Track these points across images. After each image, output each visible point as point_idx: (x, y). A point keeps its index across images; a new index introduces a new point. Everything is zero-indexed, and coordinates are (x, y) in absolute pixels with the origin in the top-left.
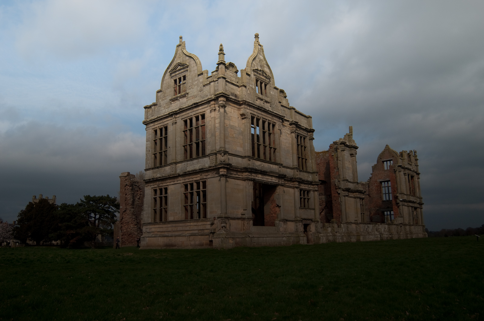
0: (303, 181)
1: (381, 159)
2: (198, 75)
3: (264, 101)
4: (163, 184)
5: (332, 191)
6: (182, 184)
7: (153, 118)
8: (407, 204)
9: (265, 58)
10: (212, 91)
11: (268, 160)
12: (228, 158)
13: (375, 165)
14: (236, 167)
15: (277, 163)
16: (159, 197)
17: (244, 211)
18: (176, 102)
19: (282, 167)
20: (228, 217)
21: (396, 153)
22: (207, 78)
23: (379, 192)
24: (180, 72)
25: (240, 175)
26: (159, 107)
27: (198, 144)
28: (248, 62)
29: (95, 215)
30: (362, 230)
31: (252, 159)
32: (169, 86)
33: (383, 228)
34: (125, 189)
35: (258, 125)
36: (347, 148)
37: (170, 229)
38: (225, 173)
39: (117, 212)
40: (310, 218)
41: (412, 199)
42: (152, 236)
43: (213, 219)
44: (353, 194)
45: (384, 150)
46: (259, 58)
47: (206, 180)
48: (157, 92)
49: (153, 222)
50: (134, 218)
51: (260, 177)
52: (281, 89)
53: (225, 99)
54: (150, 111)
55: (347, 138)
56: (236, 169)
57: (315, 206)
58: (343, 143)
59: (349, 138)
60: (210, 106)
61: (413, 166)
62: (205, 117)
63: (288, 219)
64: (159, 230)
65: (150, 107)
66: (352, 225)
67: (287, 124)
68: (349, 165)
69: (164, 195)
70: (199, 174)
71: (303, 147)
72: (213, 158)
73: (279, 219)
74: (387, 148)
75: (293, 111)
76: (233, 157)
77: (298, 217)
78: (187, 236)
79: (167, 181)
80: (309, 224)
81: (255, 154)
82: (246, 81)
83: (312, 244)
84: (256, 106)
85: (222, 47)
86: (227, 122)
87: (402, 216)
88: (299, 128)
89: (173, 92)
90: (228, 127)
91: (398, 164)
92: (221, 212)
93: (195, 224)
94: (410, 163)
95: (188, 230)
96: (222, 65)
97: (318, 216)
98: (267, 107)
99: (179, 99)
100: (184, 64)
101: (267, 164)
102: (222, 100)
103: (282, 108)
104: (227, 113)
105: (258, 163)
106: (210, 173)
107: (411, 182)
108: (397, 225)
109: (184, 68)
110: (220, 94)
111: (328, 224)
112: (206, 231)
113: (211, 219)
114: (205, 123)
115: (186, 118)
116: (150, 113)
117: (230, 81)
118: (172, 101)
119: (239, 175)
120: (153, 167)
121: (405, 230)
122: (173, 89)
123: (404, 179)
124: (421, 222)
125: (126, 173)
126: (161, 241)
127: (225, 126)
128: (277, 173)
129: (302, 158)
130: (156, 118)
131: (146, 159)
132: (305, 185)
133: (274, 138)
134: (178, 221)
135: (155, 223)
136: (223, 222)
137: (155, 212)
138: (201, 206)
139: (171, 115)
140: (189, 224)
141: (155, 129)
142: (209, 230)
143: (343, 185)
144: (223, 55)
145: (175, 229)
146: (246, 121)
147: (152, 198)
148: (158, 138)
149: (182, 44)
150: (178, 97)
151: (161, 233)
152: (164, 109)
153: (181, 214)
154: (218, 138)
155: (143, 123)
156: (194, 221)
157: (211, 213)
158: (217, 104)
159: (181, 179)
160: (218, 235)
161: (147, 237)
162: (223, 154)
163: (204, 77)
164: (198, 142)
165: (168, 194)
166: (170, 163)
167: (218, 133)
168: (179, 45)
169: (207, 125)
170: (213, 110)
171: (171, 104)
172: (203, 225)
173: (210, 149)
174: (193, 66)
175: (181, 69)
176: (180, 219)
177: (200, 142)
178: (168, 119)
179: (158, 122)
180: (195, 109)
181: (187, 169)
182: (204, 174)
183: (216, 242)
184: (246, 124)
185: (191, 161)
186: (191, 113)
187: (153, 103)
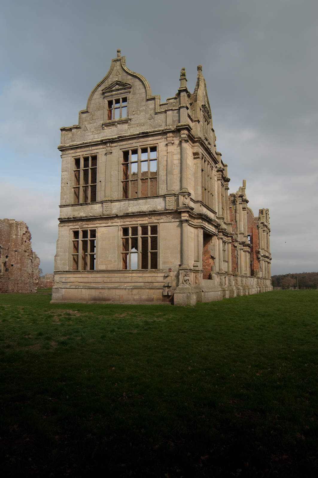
2: (148, 99)
3: (208, 141)
4: (89, 226)
6: (120, 227)
7: (75, 143)
8: (265, 259)
10: (169, 121)
16: (82, 241)
17: (196, 262)
18: (111, 127)
20: (191, 269)
22: (160, 105)
24: (118, 92)
25: (193, 222)
26: (83, 131)
31: (203, 205)
32: (100, 107)
37: (100, 280)
38: (187, 219)
41: (267, 254)
42: (72, 287)
43: (167, 271)
44: (245, 248)
47: (158, 225)
48: (81, 113)
49: (73, 271)
51: (207, 225)
53: (188, 133)
54: (70, 134)
56: (193, 214)
57: (228, 258)
60: (165, 138)
61: (268, 224)
62: (157, 150)
63: (219, 272)
64: (81, 280)
65: (70, 129)
66: (244, 278)
69: (89, 238)
70: (146, 217)
72: (171, 199)
73: (213, 272)
77: (223, 271)
78: (128, 289)
79: (95, 222)
82: (199, 116)
85: (184, 72)
87: (262, 270)
89: (107, 116)
91: (261, 221)
92: (181, 263)
93: (140, 275)
94: (267, 221)
95: (129, 282)
96: (184, 92)
99: (116, 125)
100: (125, 83)
101: (209, 211)
105: (205, 210)
106: (163, 217)
108: (260, 279)
109: (125, 89)
110: (185, 125)
112: (156, 284)
113: (164, 271)
115: (126, 149)
116: (69, 137)
118: (105, 126)
120: (73, 204)
122: (106, 112)
126: (86, 294)
128: (215, 223)
130: (81, 144)
131: (61, 193)
135: (76, 271)
136: (187, 275)
139: (103, 143)
140: (130, 275)
141: (77, 157)
142: (161, 283)
143: (240, 239)
144: (185, 81)
145: (108, 280)
146: (199, 162)
147: (71, 241)
148: (81, 169)
149: (121, 59)
150: (115, 122)
151: (85, 284)
152: (92, 134)
153: (117, 262)
154: (177, 177)
155: (58, 149)
156: (138, 271)
157: (164, 263)
158: (177, 137)
159: (119, 221)
160: (182, 290)
161: (63, 288)
162: (187, 196)
163: (156, 103)
164: (146, 179)
165: (96, 237)
166: (103, 201)
167: (177, 171)
168: (117, 60)
169: (160, 160)
170: (171, 144)
171: (103, 129)
172: (152, 277)
173: (164, 189)
174: (139, 89)
175: (121, 89)
176: (116, 269)
177: (149, 179)
178: (98, 147)
179: (82, 149)
180: (141, 140)
181: (128, 210)
182: (155, 217)
183: (179, 298)
184: (199, 165)
185: (135, 201)
186: (137, 144)
187: (74, 125)
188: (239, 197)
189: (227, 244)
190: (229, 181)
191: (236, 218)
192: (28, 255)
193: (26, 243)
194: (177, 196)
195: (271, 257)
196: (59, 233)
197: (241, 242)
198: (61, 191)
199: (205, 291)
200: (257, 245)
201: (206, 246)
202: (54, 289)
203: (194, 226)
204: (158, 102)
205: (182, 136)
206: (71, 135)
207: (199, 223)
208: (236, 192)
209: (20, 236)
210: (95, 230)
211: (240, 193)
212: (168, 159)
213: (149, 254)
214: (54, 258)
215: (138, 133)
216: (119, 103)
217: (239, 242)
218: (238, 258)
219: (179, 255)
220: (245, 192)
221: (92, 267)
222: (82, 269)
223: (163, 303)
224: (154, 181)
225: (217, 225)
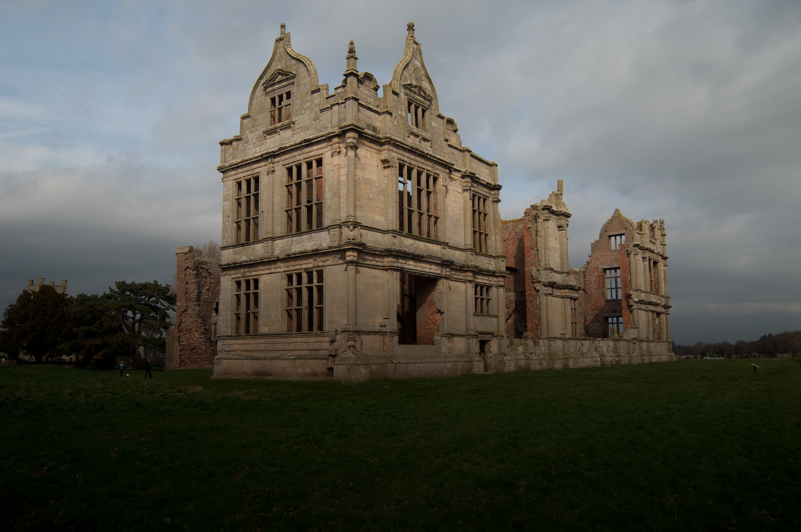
0: (481, 270)
1: (606, 231)
2: (312, 92)
3: (420, 137)
4: (252, 273)
5: (527, 287)
6: (283, 274)
7: (234, 161)
8: (646, 307)
9: (423, 66)
10: (335, 121)
11: (425, 236)
12: (361, 234)
13: (597, 242)
14: (373, 248)
15: (440, 242)
16: (245, 294)
17: (385, 320)
18: (273, 136)
19: (447, 247)
20: (359, 330)
21: (631, 224)
22: (327, 98)
23: (602, 285)
24: (281, 85)
25: (379, 262)
26: (245, 143)
27: (310, 209)
28: (396, 72)
29: (135, 314)
30: (572, 350)
31: (399, 235)
32: (262, 108)
33: (605, 345)
34: (186, 275)
35: (409, 178)
36: (554, 216)
37: (262, 347)
38: (354, 258)
39: (170, 310)
40: (490, 330)
41: (653, 298)
42: (233, 358)
43: (334, 333)
44: (560, 291)
45: (612, 217)
46: (413, 66)
47: (324, 269)
48: (243, 118)
49: (235, 335)
50: (200, 323)
51: (411, 265)
52: (449, 117)
53: (356, 136)
54: (230, 149)
55: (554, 200)
56: (372, 251)
57: (498, 311)
58: (547, 208)
59: (557, 199)
60: (331, 146)
61: (657, 246)
62: (323, 164)
63: (454, 333)
64: (243, 347)
65: (231, 143)
66: (557, 341)
67: (456, 175)
68: (555, 243)
69: (252, 290)
70: (311, 258)
71: (482, 214)
72: (336, 232)
73: (440, 333)
74: (617, 215)
75: (468, 154)
76: (368, 231)
77: (472, 330)
78: (291, 359)
79: (258, 268)
80: (488, 341)
81: (405, 227)
82: (392, 105)
83: (492, 373)
84: (407, 147)
85: (353, 46)
86: (359, 173)
87: (637, 325)
88: (476, 182)
89: (269, 119)
90: (360, 181)
91: (635, 243)
92: (348, 323)
93: (304, 339)
94: (653, 241)
95: (292, 350)
96: (352, 77)
97: (503, 327)
98: (426, 148)
99: (278, 132)
100: (287, 72)
101: (424, 243)
102: (351, 137)
103: (449, 148)
104: (359, 159)
105: (409, 242)
106: (329, 258)
107: (653, 272)
108: (628, 341)
109: (287, 79)
110: (349, 126)
111: (519, 339)
112: (322, 352)
113: (330, 334)
114: (322, 173)
115: (290, 165)
116: (230, 153)
117: (365, 105)
118: (267, 134)
119: (377, 262)
120: (234, 243)
121: (640, 349)
122: (269, 115)
123: (642, 266)
124: (665, 336)
125: (187, 247)
126: (247, 366)
127: (356, 180)
128: (439, 258)
129: (479, 232)
130: (240, 162)
131: (223, 229)
132: (483, 278)
133: (435, 200)
134: (277, 335)
135: (237, 336)
136: (350, 339)
137: (238, 318)
138: (315, 310)
139: (265, 157)
140: (294, 340)
141: (238, 180)
142: (327, 351)
143: (545, 277)
144: (355, 60)
145: (271, 347)
146: (390, 173)
147: (233, 294)
148: (242, 195)
149: (285, 38)
150: (277, 127)
151: (248, 353)
152: (254, 148)
153: (282, 322)
154: (345, 200)
155: (219, 170)
156: (302, 335)
157: (331, 322)
158: (343, 143)
159: (282, 265)
160: (343, 360)
161: (225, 359)
162: (353, 227)
163: (322, 96)
165: (259, 289)
166: (264, 239)
167: (344, 191)
168: (280, 40)
169: (326, 178)
170: (337, 153)
171: (265, 139)
172: (317, 342)
174: (304, 77)
175: (283, 81)
176: (279, 332)
177: (314, 205)
178: (260, 164)
179: (244, 169)
180: (305, 150)
181: (291, 250)
182: (320, 258)
183: (338, 372)
185: (298, 237)
186: (300, 157)
187: (235, 135)
189: (494, 289)
190: (499, 189)
195: (669, 302)
197: (547, 283)
200: (627, 284)
201: (431, 294)
202: (217, 360)
203: (381, 268)
204: (324, 94)
206: (232, 150)
212: (334, 176)
215: (300, 141)
217: (542, 284)
219: (346, 310)
220: (562, 198)
223: (326, 378)
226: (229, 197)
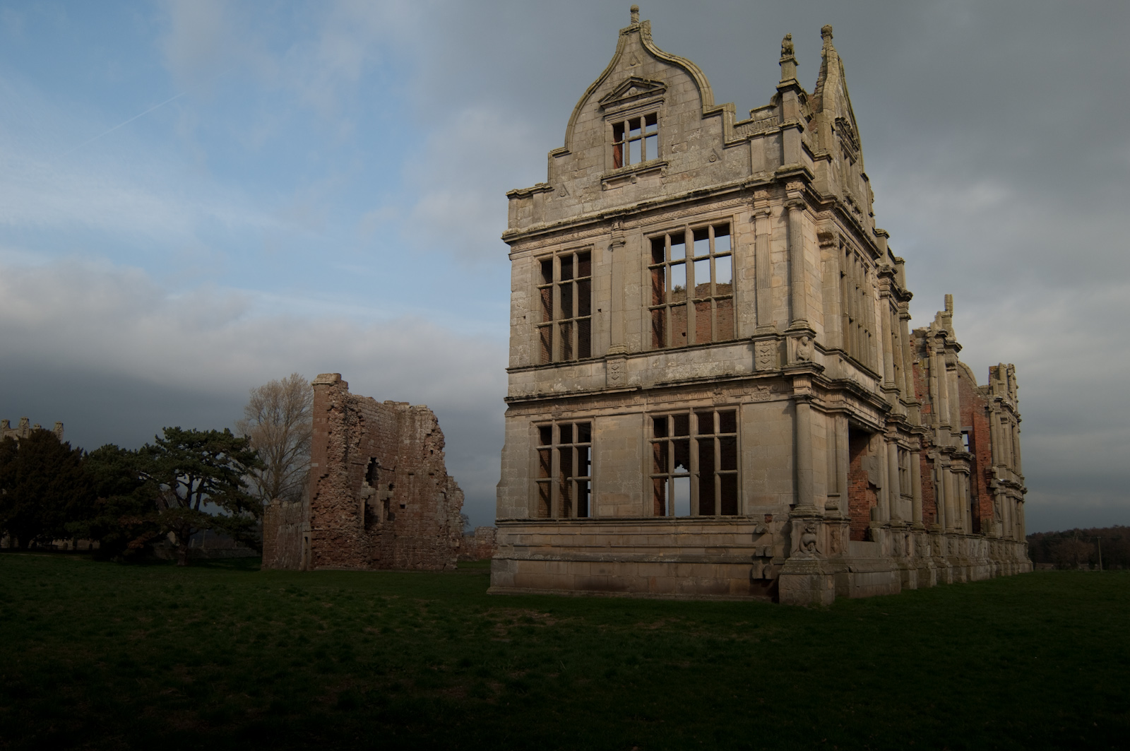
2: (705, 115)
3: (853, 205)
4: (577, 414)
6: (647, 416)
7: (538, 225)
8: (1009, 492)
10: (758, 161)
16: (560, 449)
17: (832, 499)
18: (621, 185)
20: (820, 514)
22: (736, 126)
24: (636, 102)
25: (825, 401)
26: (558, 195)
29: (191, 479)
30: (969, 553)
31: (846, 358)
32: (595, 139)
33: (982, 547)
34: (328, 418)
37: (601, 540)
38: (807, 392)
40: (908, 519)
41: (1014, 479)
42: (536, 558)
43: (762, 519)
44: (957, 462)
47: (738, 410)
48: (553, 155)
49: (539, 519)
50: (350, 496)
53: (804, 190)
54: (528, 205)
56: (823, 382)
57: (913, 489)
59: (944, 323)
60: (750, 203)
61: (1013, 402)
62: (732, 232)
64: (557, 541)
65: (529, 194)
66: (955, 539)
69: (575, 442)
70: (709, 390)
72: (768, 347)
73: (880, 523)
77: (899, 518)
78: (668, 562)
79: (589, 406)
82: (831, 146)
85: (789, 44)
87: (1001, 517)
89: (611, 158)
91: (997, 396)
93: (695, 529)
94: (1011, 395)
95: (669, 547)
96: (793, 92)
97: (920, 514)
99: (633, 179)
100: (652, 81)
101: (862, 374)
105: (852, 370)
106: (750, 390)
108: (999, 541)
109: (651, 94)
110: (796, 170)
112: (734, 553)
113: (755, 520)
115: (658, 233)
116: (527, 212)
118: (608, 182)
120: (538, 363)
122: (610, 151)
125: (331, 375)
126: (568, 573)
128: (876, 401)
130: (553, 227)
131: (511, 339)
134: (634, 519)
135: (546, 519)
136: (810, 530)
138: (718, 478)
139: (605, 220)
140: (672, 529)
141: (545, 256)
142: (748, 550)
143: (941, 440)
144: (793, 65)
145: (621, 542)
146: (832, 255)
147: (534, 449)
148: (554, 282)
149: (640, 28)
150: (631, 171)
151: (567, 551)
152: (580, 202)
153: (642, 499)
154: (782, 294)
155: (503, 239)
156: (692, 521)
157: (754, 500)
158: (778, 199)
159: (644, 401)
160: (798, 566)
161: (516, 560)
162: (807, 338)
163: (726, 122)
164: (705, 301)
165: (592, 441)
166: (607, 356)
167: (779, 279)
168: (632, 31)
169: (739, 256)
170: (764, 216)
171: (603, 190)
172: (725, 534)
173: (751, 323)
174: (685, 91)
175: (642, 96)
176: (638, 515)
177: (713, 301)
178: (593, 230)
179: (558, 238)
180: (693, 209)
181: (665, 376)
182: (731, 390)
183: (790, 587)
184: (833, 262)
185: (681, 354)
186: (683, 220)
187: (537, 183)
188: (937, 336)
189: (908, 454)
190: (909, 299)
191: (929, 390)
192: (437, 484)
193: (434, 455)
194: (782, 339)
195: (1025, 485)
196: (506, 432)
197: (944, 448)
198: (510, 336)
199: (856, 571)
200: (987, 456)
201: (857, 459)
202: (497, 561)
203: (825, 411)
204: (730, 119)
205: (790, 195)
206: (531, 207)
207: (837, 402)
208: (929, 326)
209: (420, 439)
210: (589, 425)
211: (939, 328)
212: (758, 252)
213: (718, 480)
214: (495, 489)
215: (684, 193)
216: (639, 127)
217: (939, 450)
218: (939, 487)
219: (790, 482)
220: (951, 323)
221: (583, 510)
222: (560, 516)
223: (751, 598)
224: (726, 305)
225: (883, 406)
226: (525, 285)
